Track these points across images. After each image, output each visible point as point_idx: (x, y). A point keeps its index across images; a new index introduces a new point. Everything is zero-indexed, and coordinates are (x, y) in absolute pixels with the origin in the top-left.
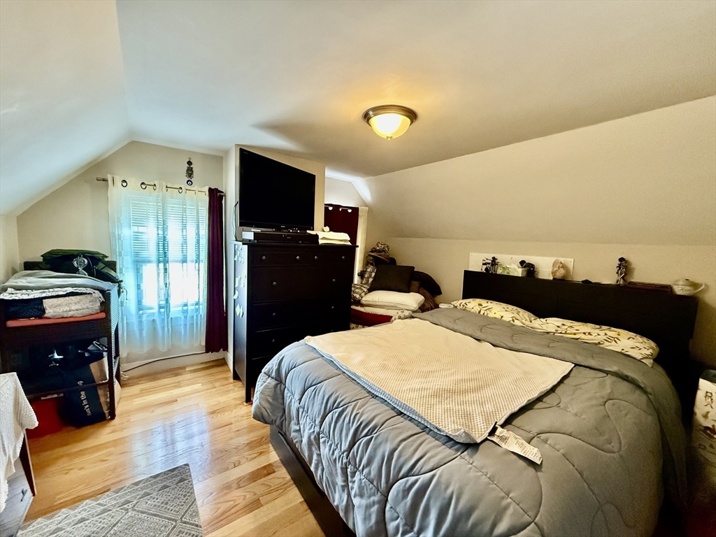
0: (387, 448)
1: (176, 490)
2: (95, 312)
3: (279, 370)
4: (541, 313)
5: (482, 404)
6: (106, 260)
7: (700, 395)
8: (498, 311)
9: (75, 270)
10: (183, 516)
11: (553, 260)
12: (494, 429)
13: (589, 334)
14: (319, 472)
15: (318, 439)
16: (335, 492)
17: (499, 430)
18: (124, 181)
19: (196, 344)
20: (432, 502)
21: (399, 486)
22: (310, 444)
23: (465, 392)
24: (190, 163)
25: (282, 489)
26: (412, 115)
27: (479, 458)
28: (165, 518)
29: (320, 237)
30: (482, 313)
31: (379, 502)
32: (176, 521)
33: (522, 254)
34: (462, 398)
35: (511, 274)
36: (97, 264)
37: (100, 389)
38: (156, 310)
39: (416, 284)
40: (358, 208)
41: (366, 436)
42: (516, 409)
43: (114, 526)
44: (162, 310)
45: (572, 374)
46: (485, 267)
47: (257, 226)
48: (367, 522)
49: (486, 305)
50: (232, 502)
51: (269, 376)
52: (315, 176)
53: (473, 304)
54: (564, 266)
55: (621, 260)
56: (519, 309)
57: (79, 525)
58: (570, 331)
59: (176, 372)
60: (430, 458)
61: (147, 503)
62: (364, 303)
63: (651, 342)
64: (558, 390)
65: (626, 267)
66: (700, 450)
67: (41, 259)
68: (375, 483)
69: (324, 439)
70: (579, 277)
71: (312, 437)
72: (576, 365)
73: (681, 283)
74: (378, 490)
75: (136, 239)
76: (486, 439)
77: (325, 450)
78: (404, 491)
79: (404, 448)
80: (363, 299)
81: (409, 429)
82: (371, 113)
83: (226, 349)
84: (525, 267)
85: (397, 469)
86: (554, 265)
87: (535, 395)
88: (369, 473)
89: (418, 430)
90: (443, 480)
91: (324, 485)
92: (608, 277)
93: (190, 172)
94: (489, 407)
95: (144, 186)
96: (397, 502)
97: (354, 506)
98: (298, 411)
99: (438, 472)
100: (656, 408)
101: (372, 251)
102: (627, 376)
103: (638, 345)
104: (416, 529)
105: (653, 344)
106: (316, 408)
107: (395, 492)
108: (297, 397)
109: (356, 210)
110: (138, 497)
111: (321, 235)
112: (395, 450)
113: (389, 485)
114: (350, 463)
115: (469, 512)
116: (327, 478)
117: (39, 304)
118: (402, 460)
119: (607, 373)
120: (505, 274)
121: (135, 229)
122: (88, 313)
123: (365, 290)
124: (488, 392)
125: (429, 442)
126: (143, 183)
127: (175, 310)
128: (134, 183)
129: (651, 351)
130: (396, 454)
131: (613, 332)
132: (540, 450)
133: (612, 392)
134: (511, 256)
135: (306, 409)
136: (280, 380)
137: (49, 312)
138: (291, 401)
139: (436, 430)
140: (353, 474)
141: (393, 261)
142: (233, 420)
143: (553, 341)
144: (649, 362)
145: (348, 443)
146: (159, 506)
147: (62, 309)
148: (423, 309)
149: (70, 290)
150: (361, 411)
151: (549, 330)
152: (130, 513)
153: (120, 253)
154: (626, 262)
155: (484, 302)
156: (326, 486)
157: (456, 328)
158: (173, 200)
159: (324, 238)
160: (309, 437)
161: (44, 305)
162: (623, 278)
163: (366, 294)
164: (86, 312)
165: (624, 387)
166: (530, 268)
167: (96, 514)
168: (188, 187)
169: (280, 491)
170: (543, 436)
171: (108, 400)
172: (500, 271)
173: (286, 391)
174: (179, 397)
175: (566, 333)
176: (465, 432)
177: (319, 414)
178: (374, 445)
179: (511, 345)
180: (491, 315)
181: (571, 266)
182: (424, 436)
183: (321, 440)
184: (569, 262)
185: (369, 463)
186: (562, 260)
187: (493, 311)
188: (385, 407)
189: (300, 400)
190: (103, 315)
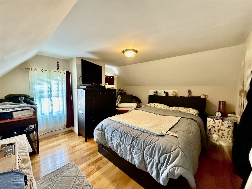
0: (143, 140)
1: (72, 169)
2: (32, 115)
3: (102, 128)
4: (170, 106)
5: (162, 128)
6: (30, 97)
7: (208, 121)
8: (159, 106)
9: (19, 101)
10: (78, 175)
11: (173, 91)
12: (167, 132)
13: (183, 110)
14: (121, 153)
15: (120, 144)
16: (127, 156)
17: (168, 132)
18: (35, 69)
19: (63, 125)
20: (156, 149)
21: (147, 148)
22: (117, 146)
23: (158, 126)
24: (58, 62)
25: (106, 163)
26: (136, 51)
27: (165, 137)
28: (72, 176)
29: (106, 87)
30: (155, 107)
31: (142, 154)
32: (76, 176)
33: (164, 90)
34: (157, 127)
35: (162, 95)
36: (27, 99)
37: (34, 143)
38: (48, 114)
39: (134, 100)
40: (114, 77)
41: (136, 139)
42: (170, 128)
43: (56, 181)
44: (50, 114)
45: (181, 119)
46: (154, 94)
47: (87, 84)
48: (139, 160)
49: (156, 104)
50: (92, 169)
51: (99, 130)
52: (102, 67)
53: (152, 105)
54: (175, 93)
55: (189, 90)
56: (165, 105)
57: (43, 184)
58: (178, 109)
59: (56, 136)
60: (154, 140)
61: (64, 174)
62: (119, 107)
63: (197, 110)
64: (178, 123)
65: (190, 92)
66: (209, 135)
67: (4, 98)
68: (140, 150)
69: (122, 143)
70: (179, 96)
71: (118, 144)
72: (181, 117)
73: (202, 95)
74: (141, 151)
75: (40, 89)
76: (166, 134)
77: (123, 146)
78: (149, 149)
79: (147, 139)
80: (119, 106)
81: (147, 135)
82: (125, 51)
83: (73, 126)
84: (165, 93)
85: (146, 144)
86: (173, 92)
87: (174, 124)
88: (138, 147)
89: (149, 135)
90: (158, 143)
91: (123, 156)
92: (186, 95)
93: (58, 65)
94: (164, 128)
95: (42, 71)
96: (147, 152)
97: (134, 157)
98: (111, 138)
99: (157, 142)
100: (199, 125)
101: (119, 90)
102: (193, 119)
103: (194, 111)
104: (153, 157)
105: (198, 111)
106: (118, 136)
107: (146, 150)
108: (110, 134)
109: (113, 77)
110: (60, 173)
111: (106, 86)
112: (145, 140)
113: (144, 149)
114: (132, 147)
115: (165, 148)
116: (124, 153)
117: (11, 114)
118: (147, 142)
119: (188, 118)
120: (160, 95)
121: (40, 86)
122: (29, 116)
123: (119, 103)
124: (163, 125)
125: (153, 137)
126: (42, 70)
127: (55, 114)
128: (39, 70)
129: (197, 112)
130: (145, 141)
131: (188, 109)
132: (177, 134)
133: (190, 122)
134: (161, 90)
135: (114, 137)
136: (102, 130)
137: (15, 117)
138: (108, 136)
139: (154, 134)
140: (133, 149)
141: (125, 93)
142: (83, 147)
143: (175, 112)
144: (197, 115)
145: (131, 142)
146: (69, 174)
147: (19, 116)
148: (137, 107)
149: (23, 108)
150: (133, 133)
151: (173, 110)
152: (59, 178)
153: (35, 94)
154: (190, 91)
155: (155, 104)
156: (124, 156)
157: (149, 111)
158: (53, 75)
159: (107, 87)
160: (117, 144)
161: (13, 114)
162: (189, 95)
163: (119, 104)
164: (28, 116)
165: (192, 121)
166: (166, 93)
167: (47, 180)
168: (58, 71)
169: (106, 164)
170: (177, 132)
171: (37, 147)
172: (159, 95)
173: (105, 133)
174: (61, 143)
175: (178, 110)
176: (161, 133)
177: (119, 137)
178: (139, 140)
179: (165, 114)
180: (158, 107)
181: (177, 92)
182: (151, 136)
183: (121, 144)
184: (177, 91)
185: (138, 145)
186: (175, 91)
187: (158, 106)
188: (139, 131)
189: (112, 135)
190: (35, 117)
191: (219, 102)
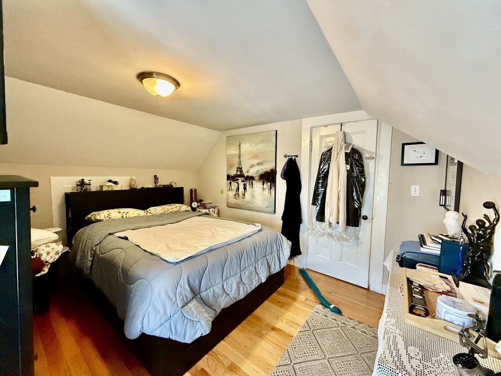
35: (114, 189)
55: (155, 176)
86: (131, 181)
191: (191, 190)
